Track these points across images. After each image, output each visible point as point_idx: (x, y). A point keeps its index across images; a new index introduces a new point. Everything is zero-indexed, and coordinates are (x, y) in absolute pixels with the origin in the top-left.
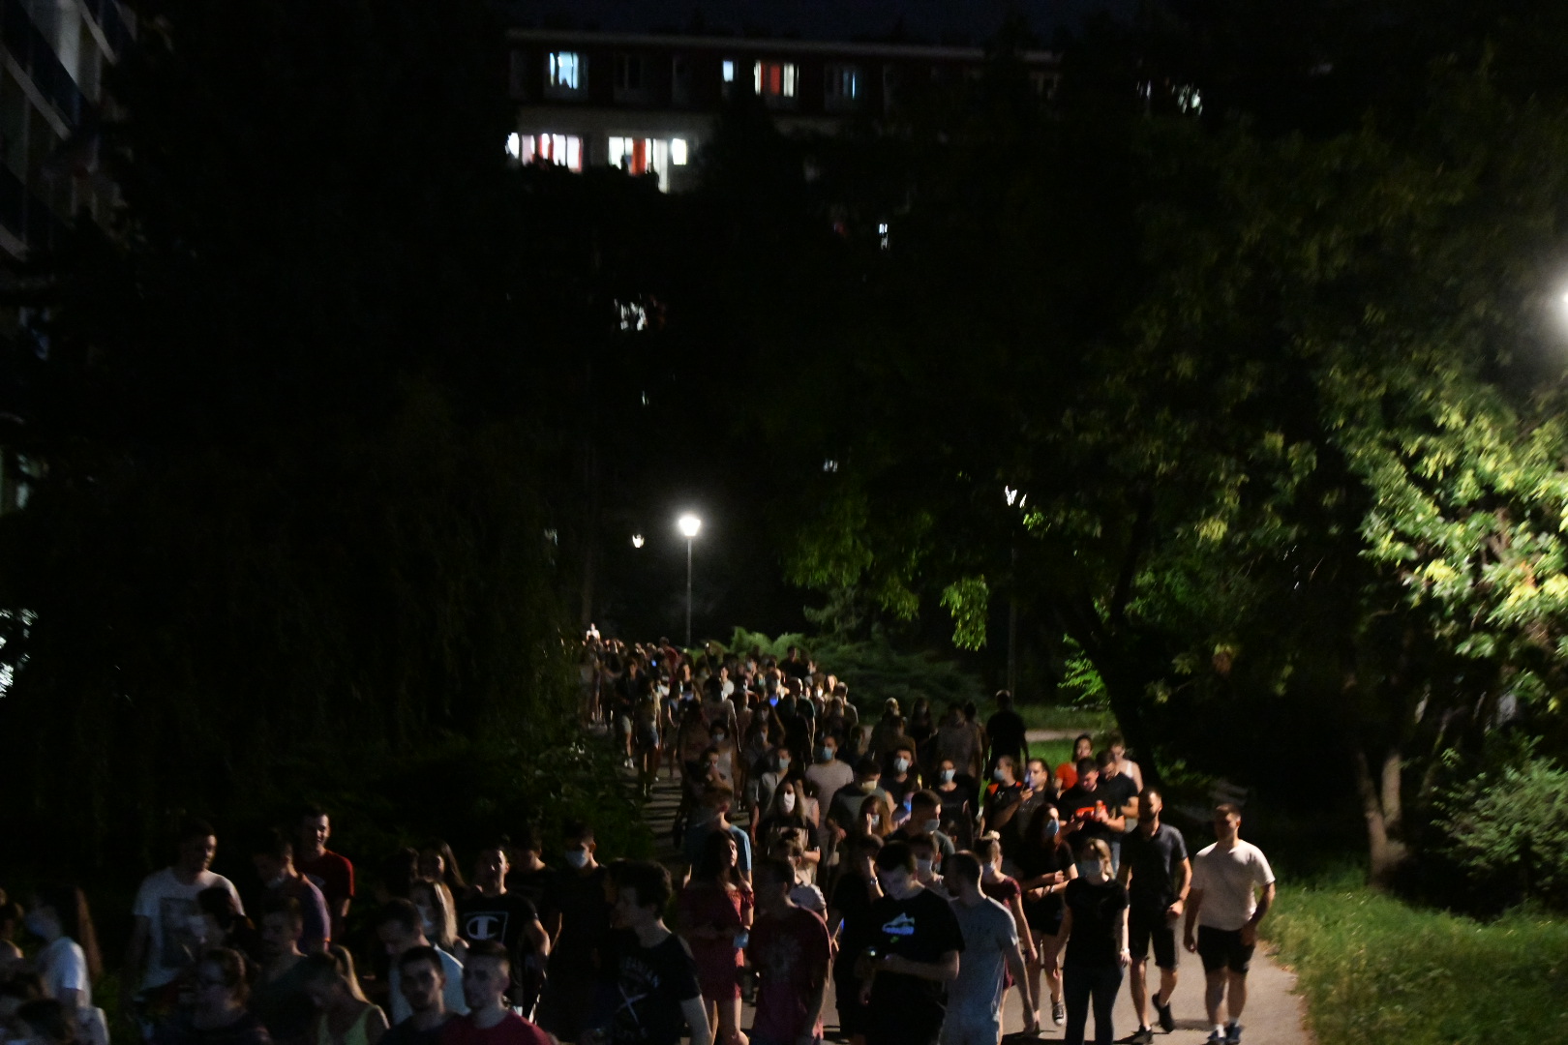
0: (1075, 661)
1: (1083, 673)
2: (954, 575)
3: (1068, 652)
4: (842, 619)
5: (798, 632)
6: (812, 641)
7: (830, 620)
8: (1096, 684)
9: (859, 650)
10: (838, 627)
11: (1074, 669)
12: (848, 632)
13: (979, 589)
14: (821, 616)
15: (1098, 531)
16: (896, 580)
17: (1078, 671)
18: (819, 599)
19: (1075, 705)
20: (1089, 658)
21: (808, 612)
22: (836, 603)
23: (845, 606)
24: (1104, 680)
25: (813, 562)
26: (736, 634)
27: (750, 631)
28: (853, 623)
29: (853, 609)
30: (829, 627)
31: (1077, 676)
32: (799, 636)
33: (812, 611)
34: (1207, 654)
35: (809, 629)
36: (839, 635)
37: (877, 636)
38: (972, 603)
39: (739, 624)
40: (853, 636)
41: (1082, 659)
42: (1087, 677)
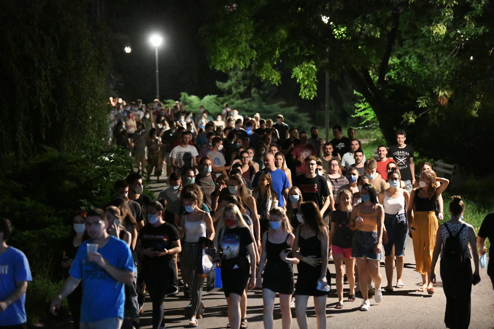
0: (360, 104)
1: (364, 109)
2: (298, 61)
3: (356, 99)
4: (236, 87)
5: (213, 94)
6: (221, 99)
7: (230, 87)
8: (371, 115)
9: (245, 103)
10: (234, 91)
11: (361, 108)
12: (240, 93)
13: (312, 68)
14: (224, 86)
15: (378, 35)
16: (269, 65)
17: (362, 108)
18: (224, 77)
19: (361, 126)
20: (367, 102)
21: (219, 84)
22: (233, 79)
23: (237, 81)
24: (375, 112)
25: (225, 57)
26: (183, 97)
27: (190, 94)
28: (242, 89)
29: (242, 82)
30: (229, 92)
31: (361, 111)
32: (215, 96)
33: (221, 83)
34: (434, 96)
35: (220, 93)
36: (235, 95)
37: (254, 95)
38: (308, 76)
39: (183, 91)
40: (242, 96)
41: (364, 103)
42: (367, 112)
